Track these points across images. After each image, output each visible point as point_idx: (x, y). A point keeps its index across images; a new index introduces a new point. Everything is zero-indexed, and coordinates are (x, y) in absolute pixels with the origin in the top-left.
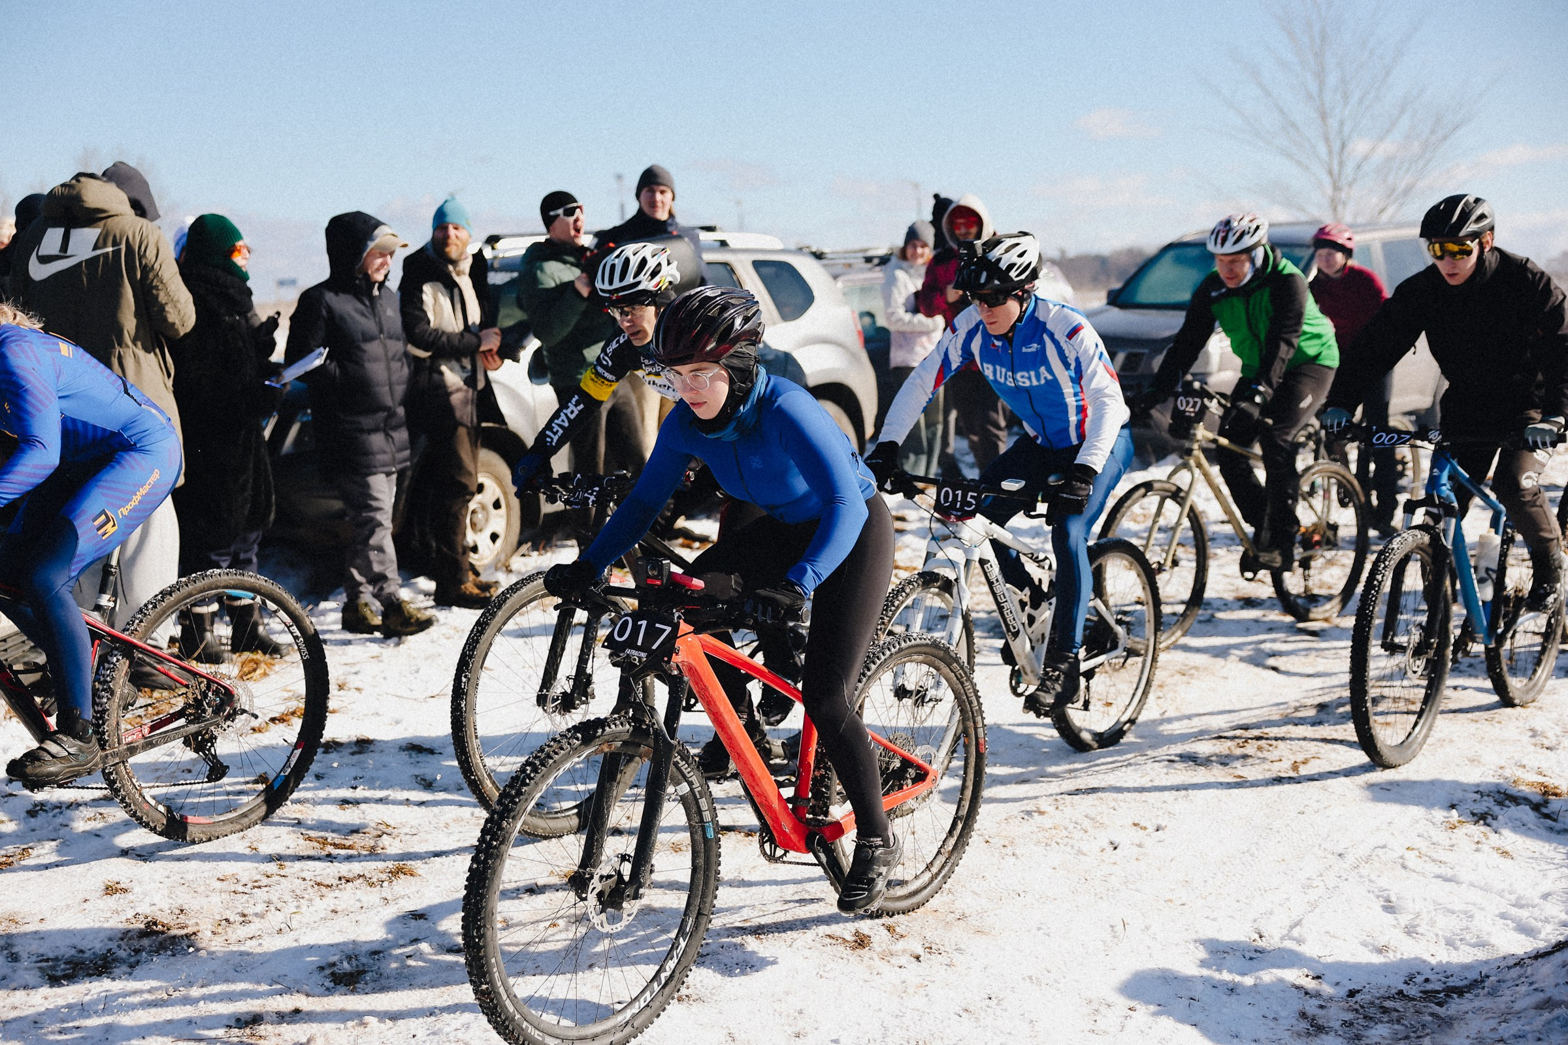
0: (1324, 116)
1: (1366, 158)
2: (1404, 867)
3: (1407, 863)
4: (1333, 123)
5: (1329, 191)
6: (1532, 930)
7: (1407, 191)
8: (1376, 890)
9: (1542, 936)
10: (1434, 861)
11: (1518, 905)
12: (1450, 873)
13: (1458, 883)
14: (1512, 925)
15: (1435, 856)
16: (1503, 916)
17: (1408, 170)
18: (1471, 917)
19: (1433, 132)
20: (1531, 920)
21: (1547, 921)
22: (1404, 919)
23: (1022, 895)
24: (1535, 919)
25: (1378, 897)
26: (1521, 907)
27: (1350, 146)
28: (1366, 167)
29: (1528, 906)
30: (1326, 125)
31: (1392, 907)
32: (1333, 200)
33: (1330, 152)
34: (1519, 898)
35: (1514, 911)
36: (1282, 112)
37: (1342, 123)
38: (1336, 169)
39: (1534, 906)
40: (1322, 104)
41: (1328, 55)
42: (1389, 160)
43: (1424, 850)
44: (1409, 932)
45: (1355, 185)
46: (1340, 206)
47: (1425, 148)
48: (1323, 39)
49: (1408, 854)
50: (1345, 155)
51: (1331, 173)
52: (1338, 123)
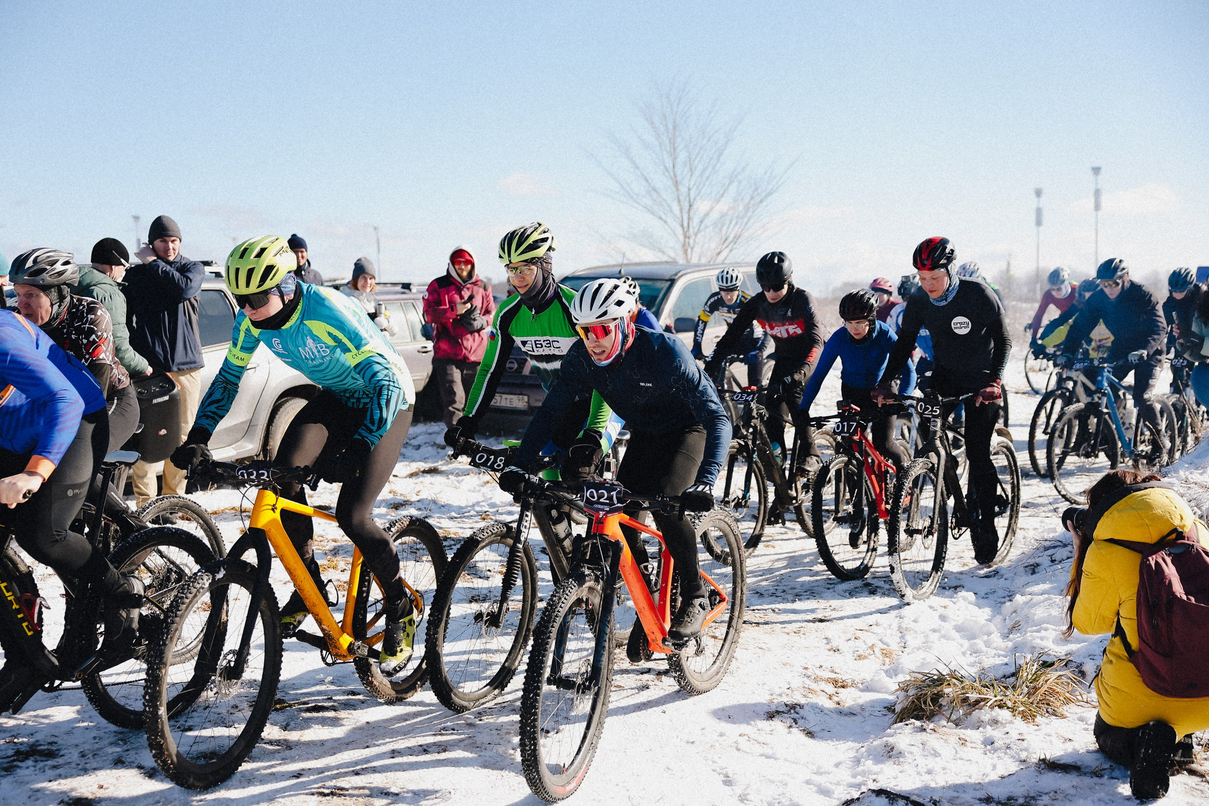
0: (676, 184)
1: (707, 215)
2: (738, 750)
3: (740, 746)
4: (683, 189)
5: (681, 238)
6: (829, 792)
7: (737, 238)
8: (718, 769)
9: (835, 796)
10: (759, 743)
11: (818, 773)
12: (769, 752)
13: (776, 759)
14: (815, 789)
15: (761, 739)
16: (808, 782)
17: (736, 223)
18: (786, 784)
19: (752, 198)
20: (829, 785)
21: (838, 784)
22: (739, 790)
23: (453, 792)
24: (831, 783)
25: (719, 774)
26: (821, 774)
27: (695, 207)
28: (708, 222)
29: (825, 773)
30: (678, 190)
31: (729, 781)
32: (684, 245)
33: (681, 210)
34: (819, 768)
35: (817, 779)
36: (647, 180)
37: (689, 190)
38: (685, 224)
39: (829, 773)
40: (675, 176)
41: (679, 140)
42: (723, 216)
43: (752, 736)
44: (742, 801)
45: (699, 236)
46: (689, 250)
47: (747, 209)
48: (674, 128)
49: (741, 739)
50: (692, 212)
51: (682, 226)
52: (686, 189)
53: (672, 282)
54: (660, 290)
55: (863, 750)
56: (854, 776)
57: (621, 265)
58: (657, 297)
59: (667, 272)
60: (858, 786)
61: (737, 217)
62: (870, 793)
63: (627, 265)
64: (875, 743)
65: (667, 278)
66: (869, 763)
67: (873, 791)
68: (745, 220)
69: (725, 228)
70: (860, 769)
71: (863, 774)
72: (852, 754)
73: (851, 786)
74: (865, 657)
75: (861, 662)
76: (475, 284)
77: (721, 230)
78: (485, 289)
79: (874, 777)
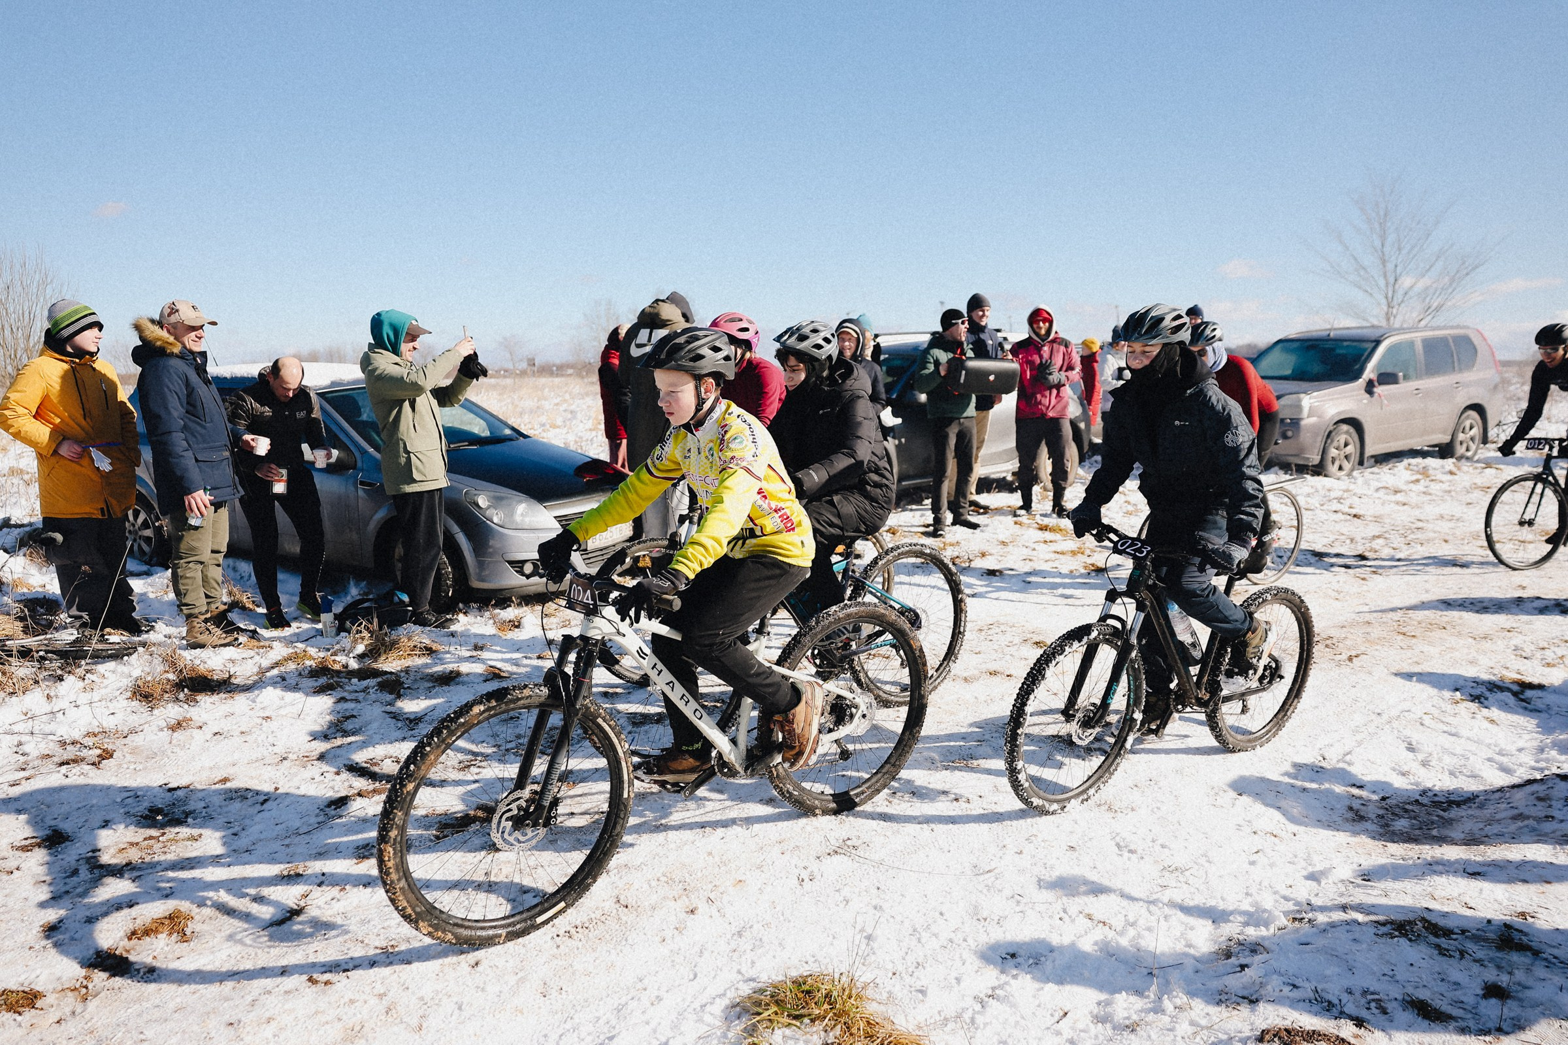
0: (1384, 262)
1: (1411, 288)
2: (1422, 725)
3: (1424, 722)
4: (1390, 266)
5: (1385, 308)
6: (1510, 771)
7: (1438, 309)
8: (1402, 737)
9: (1517, 775)
10: (1443, 722)
11: (1500, 754)
12: (1454, 731)
13: (1459, 737)
14: (1496, 766)
15: (1443, 719)
16: (1489, 760)
18: (1468, 759)
19: (1459, 271)
20: (1511, 765)
21: (1521, 765)
22: (1421, 757)
24: (1513, 764)
25: (1403, 741)
26: (1503, 755)
27: (1399, 282)
28: (1411, 293)
29: (1508, 755)
30: (1384, 266)
31: (1413, 749)
32: (1387, 314)
33: (1387, 284)
34: (1502, 750)
35: (1498, 758)
36: (1355, 259)
37: (1396, 266)
38: (1390, 295)
39: (1512, 755)
40: (1383, 255)
41: (1389, 224)
42: (1427, 288)
43: (1436, 715)
44: (1424, 765)
45: (1403, 305)
46: (1392, 318)
47: (1452, 280)
48: (1386, 215)
49: (1425, 717)
50: (1397, 286)
51: (1387, 298)
52: (1393, 266)
53: (1377, 342)
54: (1365, 350)
55: (1549, 741)
56: (1537, 761)
57: (1330, 330)
58: (1362, 355)
59: (1373, 334)
60: (1542, 770)
61: (1442, 289)
62: (1554, 777)
63: (1335, 329)
64: (1561, 737)
65: (1373, 339)
66: (1554, 753)
67: (1558, 775)
68: (1450, 290)
69: (1428, 299)
70: (1544, 756)
71: (1547, 760)
72: (1536, 744)
73: (1534, 768)
74: (1554, 666)
75: (1549, 669)
76: (1054, 341)
77: (1425, 298)
78: (1066, 346)
79: (1559, 765)
